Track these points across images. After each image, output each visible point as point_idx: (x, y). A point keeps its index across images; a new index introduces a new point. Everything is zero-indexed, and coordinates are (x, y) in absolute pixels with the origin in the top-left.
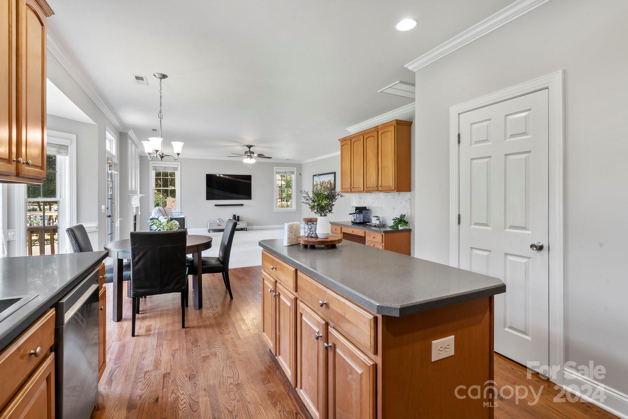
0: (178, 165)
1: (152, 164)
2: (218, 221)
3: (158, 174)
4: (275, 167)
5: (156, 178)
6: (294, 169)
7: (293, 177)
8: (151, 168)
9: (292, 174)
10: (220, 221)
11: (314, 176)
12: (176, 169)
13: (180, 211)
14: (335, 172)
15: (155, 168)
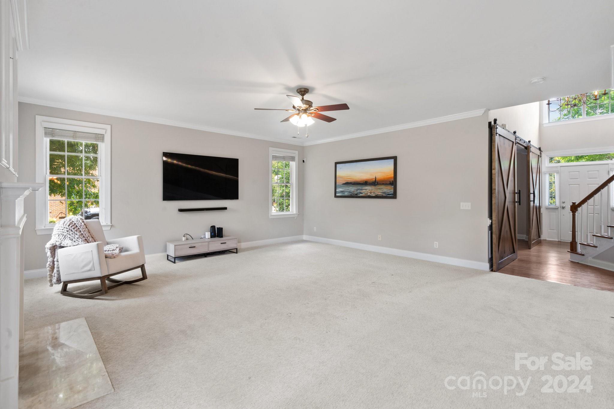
0: (106, 130)
1: (41, 122)
2: (184, 239)
3: (56, 145)
4: (271, 149)
5: (51, 155)
6: (295, 154)
7: (293, 165)
8: (40, 131)
9: (292, 161)
10: (187, 239)
11: (336, 163)
12: (100, 137)
13: (110, 224)
14: (396, 157)
15: (49, 132)
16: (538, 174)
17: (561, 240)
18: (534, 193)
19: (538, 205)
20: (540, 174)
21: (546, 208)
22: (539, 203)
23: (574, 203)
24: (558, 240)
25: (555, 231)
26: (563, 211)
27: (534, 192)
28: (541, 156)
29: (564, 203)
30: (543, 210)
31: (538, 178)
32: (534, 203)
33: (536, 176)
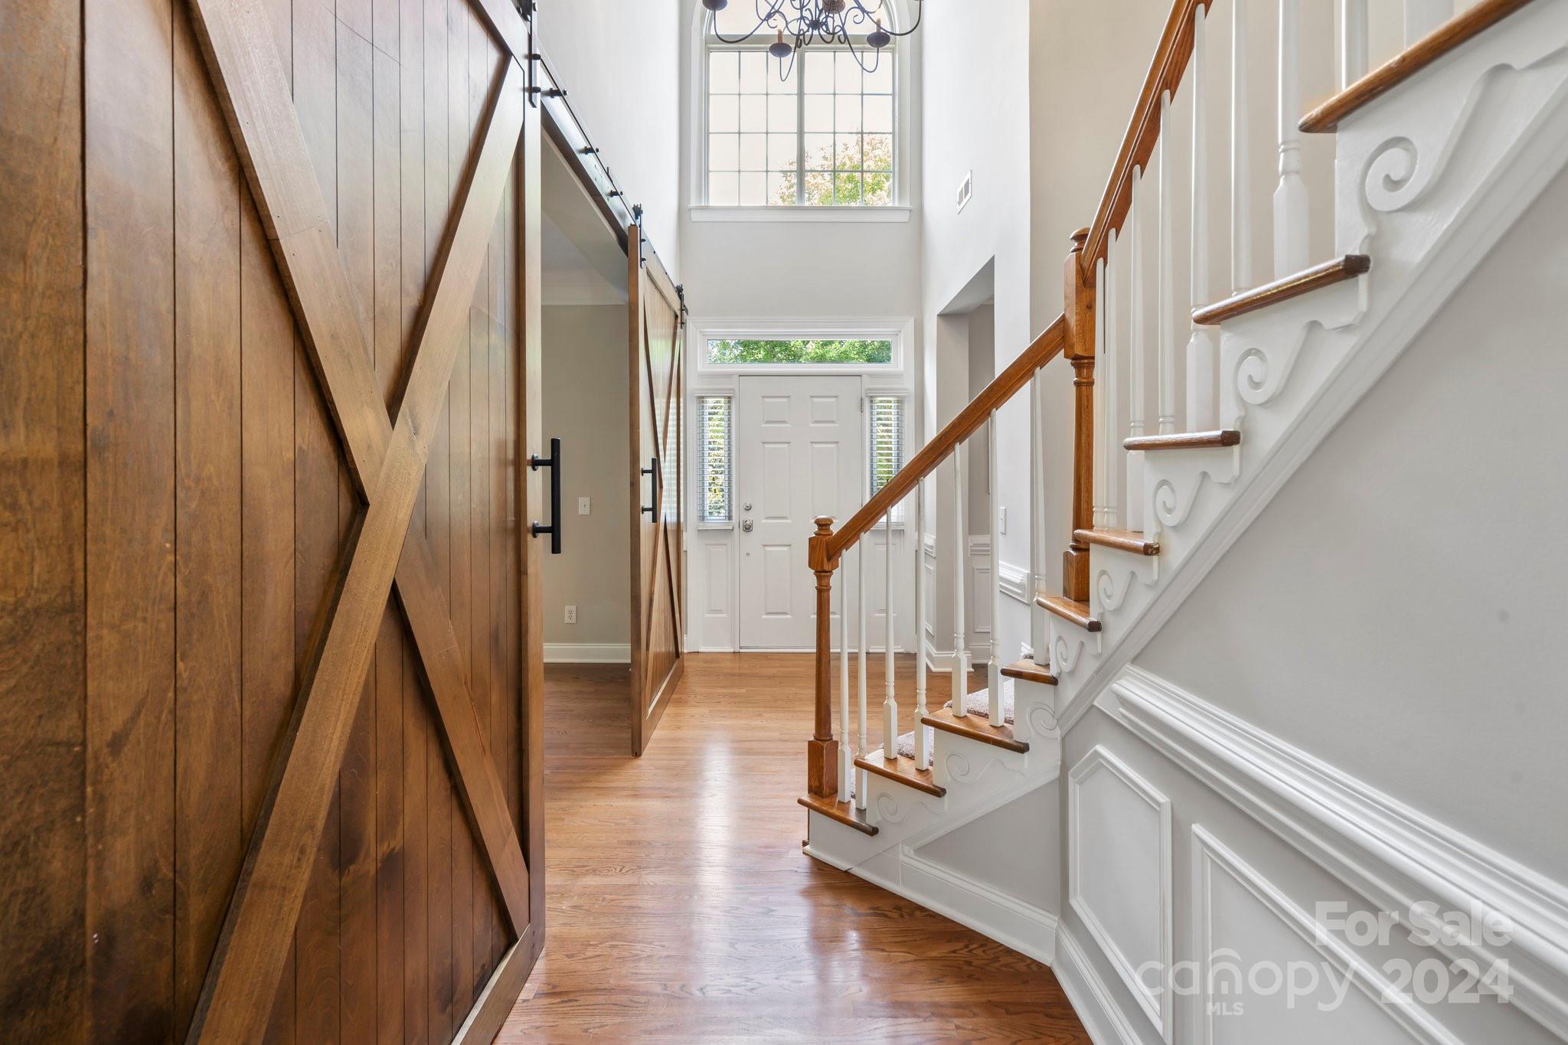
16: (673, 400)
17: (740, 648)
18: (655, 470)
19: (672, 519)
20: (682, 400)
21: (699, 531)
22: (675, 511)
23: (823, 525)
24: (732, 650)
25: (725, 615)
26: (745, 536)
27: (656, 462)
28: (682, 323)
29: (748, 509)
30: (689, 539)
31: (672, 417)
32: (655, 519)
33: (664, 405)
